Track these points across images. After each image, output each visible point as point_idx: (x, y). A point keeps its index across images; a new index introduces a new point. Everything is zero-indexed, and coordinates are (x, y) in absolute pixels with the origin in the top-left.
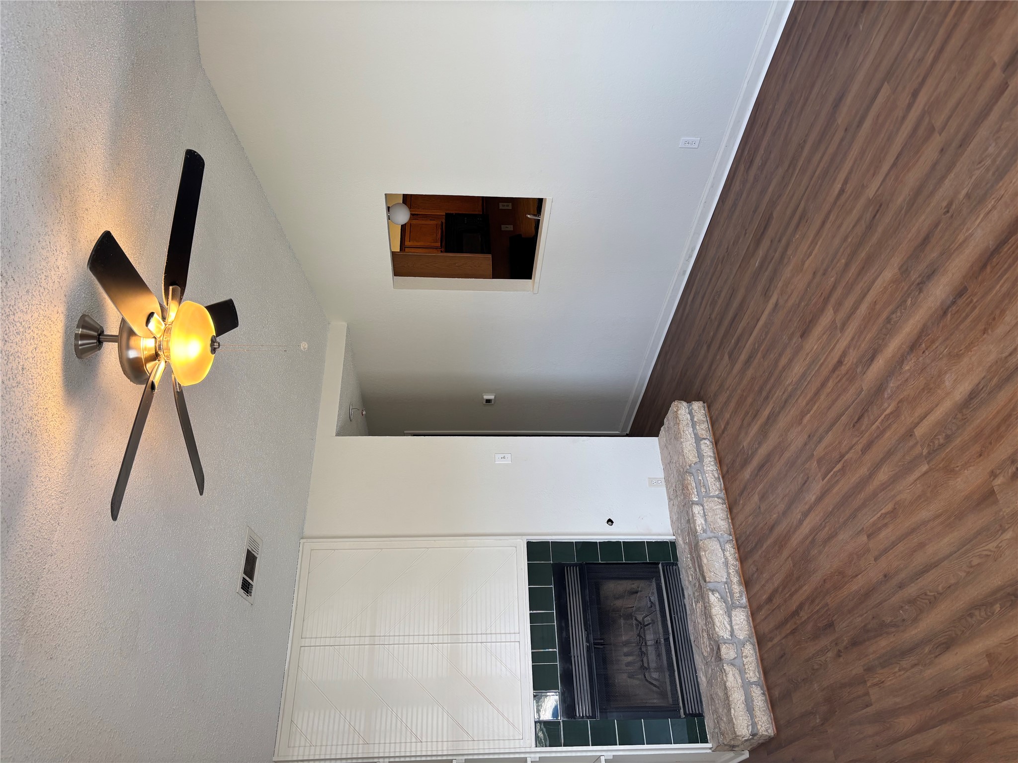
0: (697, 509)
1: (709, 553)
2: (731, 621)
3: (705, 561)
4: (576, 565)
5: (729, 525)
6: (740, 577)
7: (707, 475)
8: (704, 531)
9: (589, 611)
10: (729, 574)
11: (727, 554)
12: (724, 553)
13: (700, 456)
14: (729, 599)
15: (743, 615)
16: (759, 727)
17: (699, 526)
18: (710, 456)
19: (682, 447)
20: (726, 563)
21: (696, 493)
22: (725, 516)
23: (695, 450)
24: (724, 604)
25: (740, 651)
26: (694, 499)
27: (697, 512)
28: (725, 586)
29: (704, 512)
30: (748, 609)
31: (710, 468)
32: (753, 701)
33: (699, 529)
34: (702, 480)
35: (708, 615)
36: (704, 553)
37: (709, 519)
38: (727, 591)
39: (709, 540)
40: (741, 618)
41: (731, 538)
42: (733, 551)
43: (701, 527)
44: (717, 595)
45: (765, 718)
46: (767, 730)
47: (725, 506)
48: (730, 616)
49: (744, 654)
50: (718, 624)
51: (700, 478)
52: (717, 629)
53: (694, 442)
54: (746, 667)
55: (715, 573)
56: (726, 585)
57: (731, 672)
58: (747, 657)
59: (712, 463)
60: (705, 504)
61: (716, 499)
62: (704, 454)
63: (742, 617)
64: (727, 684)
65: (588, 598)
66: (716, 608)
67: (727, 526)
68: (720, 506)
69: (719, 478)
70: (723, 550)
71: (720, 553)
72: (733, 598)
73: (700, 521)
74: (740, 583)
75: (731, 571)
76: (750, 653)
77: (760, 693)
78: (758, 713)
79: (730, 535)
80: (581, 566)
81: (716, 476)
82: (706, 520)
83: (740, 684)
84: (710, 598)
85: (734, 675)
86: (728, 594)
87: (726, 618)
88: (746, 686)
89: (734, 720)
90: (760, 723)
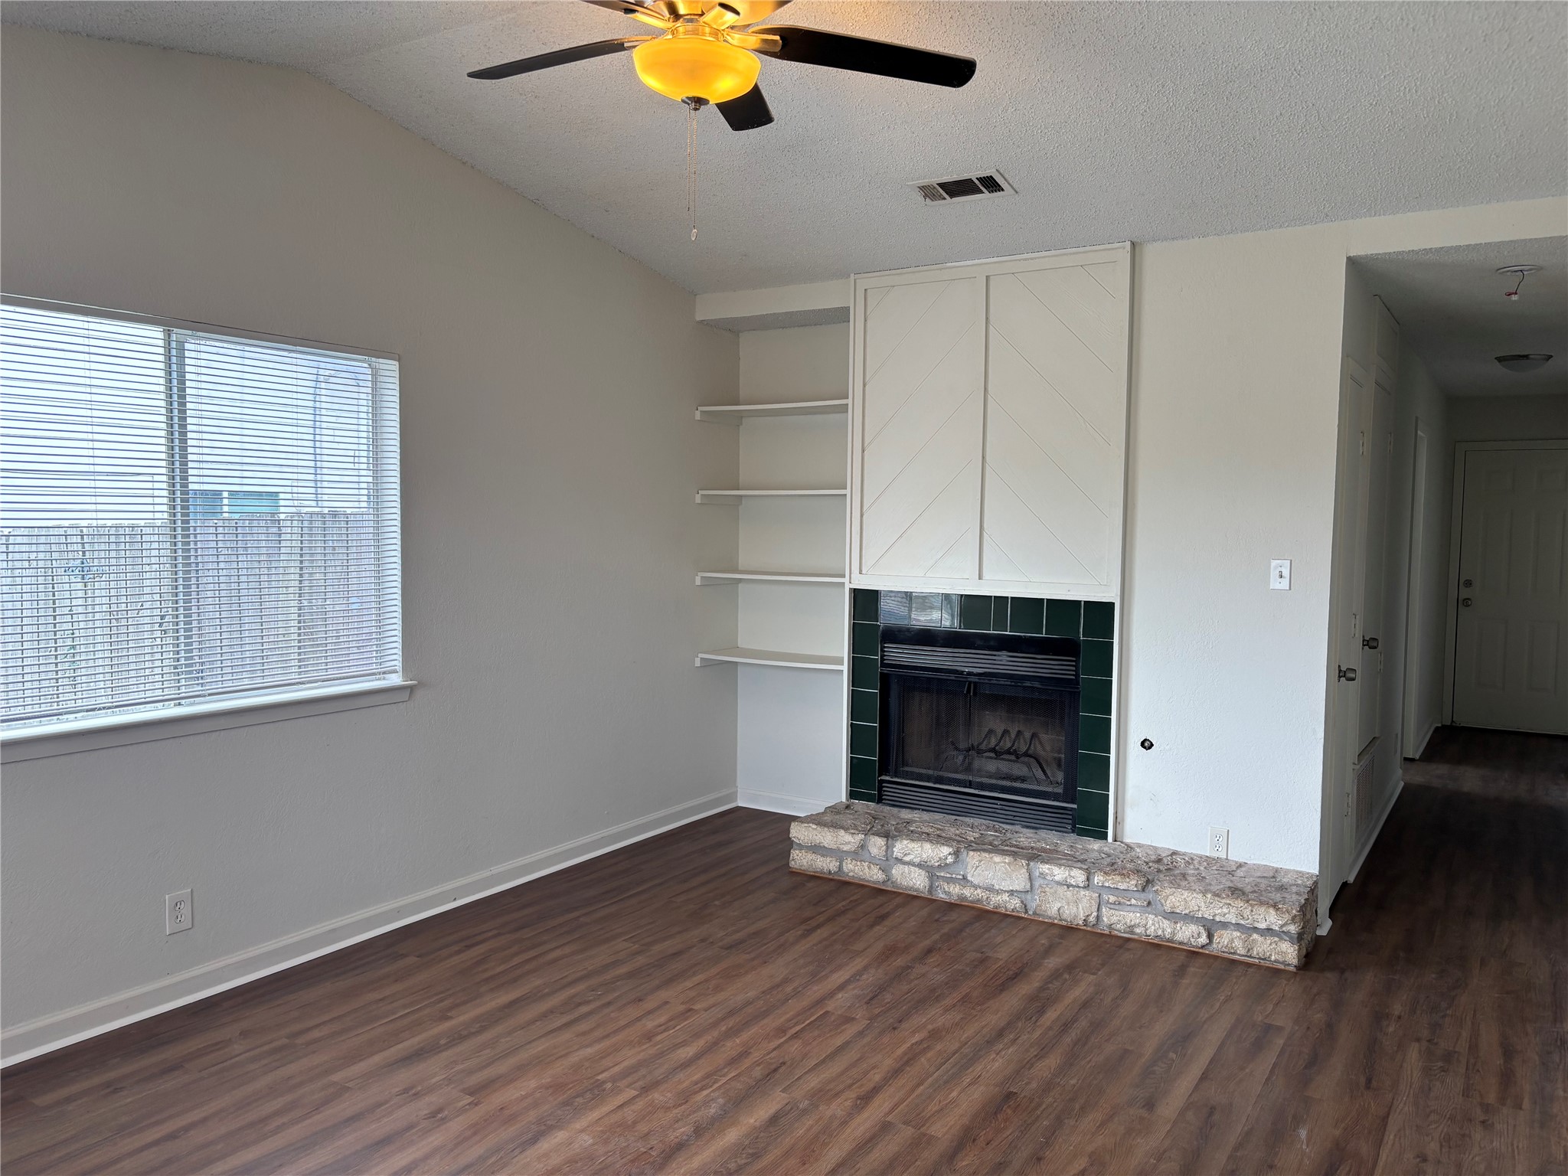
0: (1078, 876)
1: (1006, 869)
2: (914, 865)
3: (997, 859)
4: (1077, 675)
5: (1050, 918)
6: (971, 902)
7: (1138, 915)
8: (1042, 875)
9: (1009, 683)
10: (976, 887)
11: (1005, 897)
12: (1008, 892)
13: (1173, 916)
14: (942, 874)
15: (920, 885)
16: (797, 852)
17: (1049, 869)
18: (1174, 933)
19: (1195, 890)
20: (990, 889)
21: (1107, 884)
22: (1065, 916)
23: (1187, 912)
24: (937, 864)
25: (878, 862)
26: (1096, 878)
27: (1072, 874)
28: (960, 875)
29: (1072, 885)
30: (926, 895)
31: (1154, 926)
32: (823, 856)
33: (1045, 868)
34: (1129, 903)
35: (927, 837)
36: (1007, 861)
37: (1062, 890)
38: (954, 876)
39: (1027, 877)
40: (915, 880)
41: (1031, 913)
42: (1010, 907)
43: (1047, 871)
44: (950, 860)
45: (805, 862)
46: (793, 860)
47: (1081, 923)
48: (920, 866)
49: (872, 866)
50: (912, 845)
51: (1133, 901)
52: (905, 842)
53: (1206, 916)
54: (859, 863)
55: (977, 867)
56: (961, 877)
57: (853, 841)
58: (869, 868)
59: (1160, 933)
60: (1087, 892)
61: (1095, 914)
62: (1178, 925)
63: (918, 883)
64: (842, 831)
65: (1028, 684)
66: (930, 851)
67: (1049, 913)
68: (1082, 916)
69: (1132, 933)
70: (1012, 893)
71: (1006, 885)
72: (944, 881)
73: (1059, 873)
74: (962, 898)
75: (979, 891)
76: (873, 875)
77: (831, 869)
78: (810, 856)
79: (1035, 913)
80: (1075, 682)
81: (1138, 930)
82: (1059, 883)
83: (841, 846)
84: (946, 848)
85: (849, 843)
86: (948, 875)
87: (917, 860)
88: (838, 854)
89: (806, 825)
90: (800, 855)
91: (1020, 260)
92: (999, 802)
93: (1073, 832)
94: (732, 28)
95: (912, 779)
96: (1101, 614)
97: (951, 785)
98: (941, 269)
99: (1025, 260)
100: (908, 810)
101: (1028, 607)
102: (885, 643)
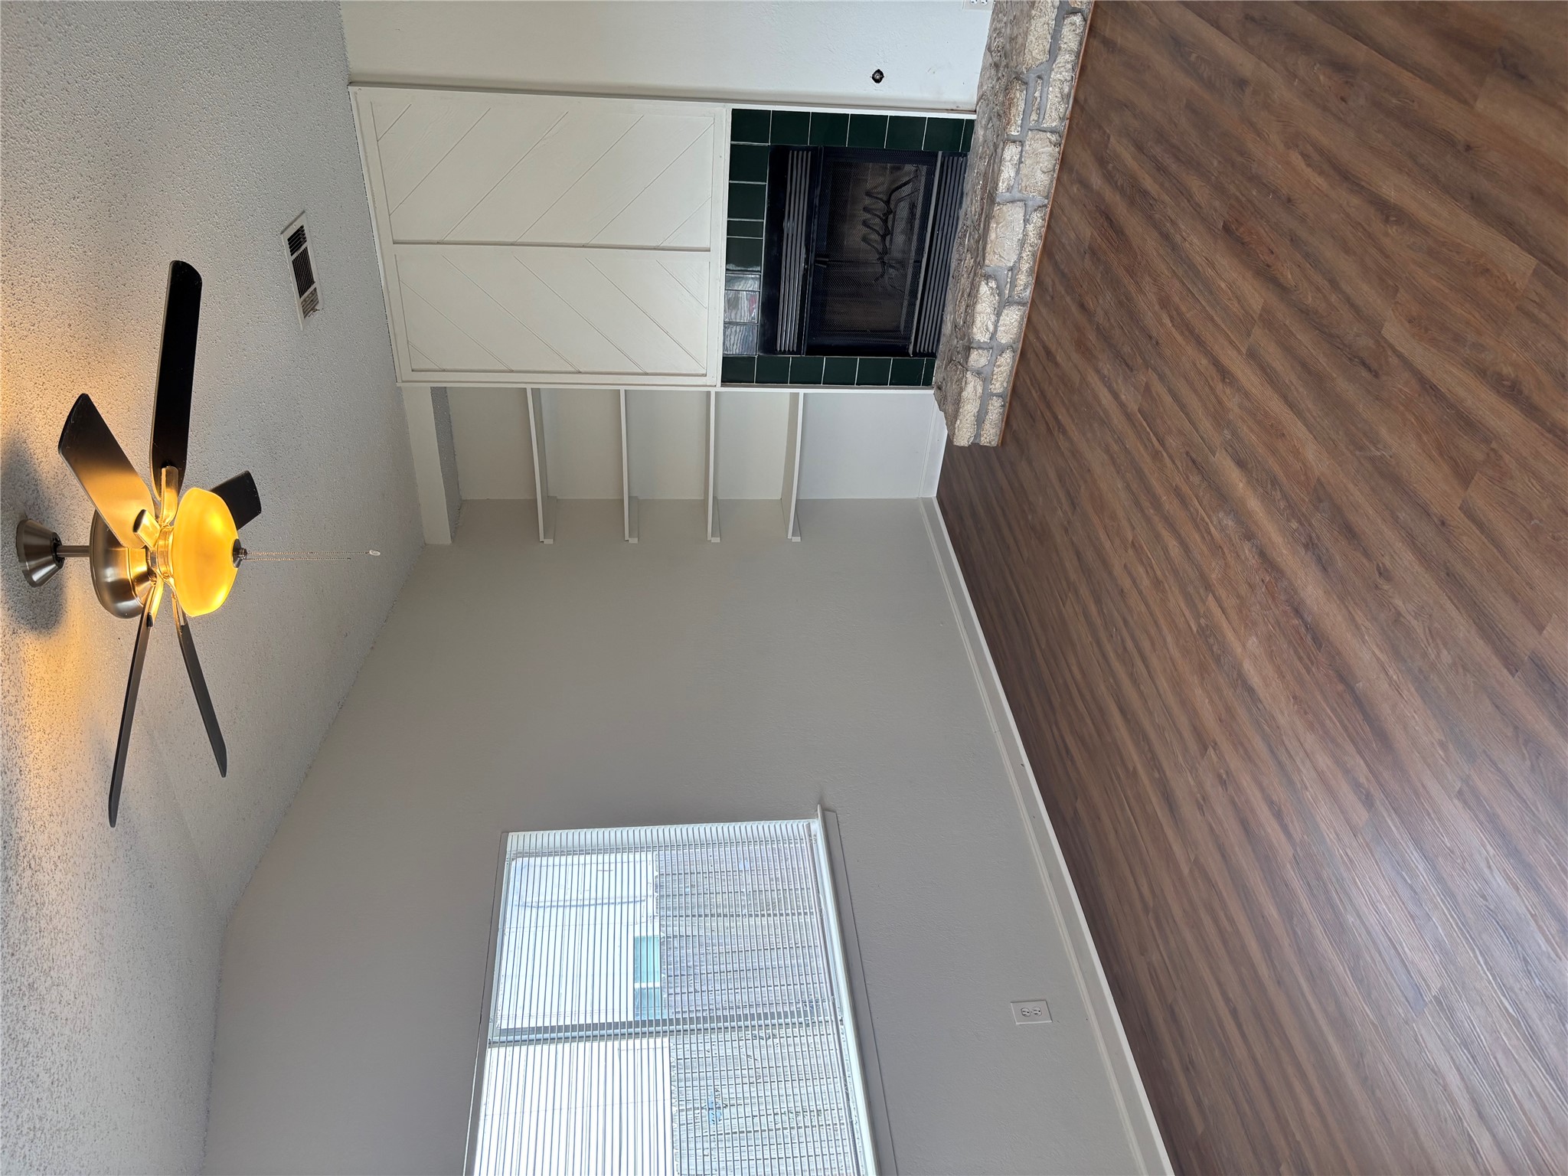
0: (1011, 152)
1: (1003, 226)
2: (997, 321)
3: (992, 236)
4: (808, 149)
5: (1052, 182)
6: (1035, 262)
7: (1051, 89)
8: (1009, 189)
9: (816, 221)
10: (1020, 258)
11: (1030, 227)
12: (1025, 225)
13: (1053, 52)
14: (1007, 292)
15: (1017, 315)
16: (982, 439)
17: (1003, 183)
18: (1070, 52)
19: (1028, 28)
20: (1022, 243)
21: (1020, 122)
22: (1050, 166)
23: (1049, 37)
24: (997, 298)
25: (994, 358)
26: (1012, 133)
27: (1008, 158)
28: (1008, 274)
29: (1020, 158)
30: (1027, 309)
31: (1063, 73)
32: (987, 413)
33: (1002, 187)
34: (1039, 99)
35: (970, 307)
36: (995, 226)
37: (1024, 171)
38: (1009, 280)
39: (1011, 204)
40: (1012, 319)
41: (1046, 201)
42: (1040, 222)
43: (1005, 184)
44: (993, 284)
45: (992, 431)
46: (990, 443)
47: (1057, 150)
48: (998, 315)
49: (998, 363)
50: (978, 323)
51: (1037, 94)
52: (975, 330)
53: (1054, 16)
54: (995, 377)
55: (1000, 256)
56: (1010, 273)
57: (973, 383)
58: (999, 366)
59: (1069, 66)
60: (1027, 143)
61: (1049, 135)
62: (1062, 46)
63: (1015, 316)
64: (963, 394)
65: (817, 201)
66: (984, 305)
67: (1047, 182)
68: (1050, 149)
69: (1069, 95)
70: (1026, 221)
71: (1019, 227)
72: (1014, 290)
73: (1007, 173)
74: (1031, 270)
75: (1024, 255)
76: (1006, 362)
77: (999, 405)
78: (987, 426)
79: (1047, 197)
80: (814, 150)
81: (1066, 90)
82: (1018, 172)
83: (978, 395)
84: (981, 289)
85: (975, 387)
86: (1008, 286)
87: (993, 318)
88: (985, 398)
89: (956, 430)
90: (985, 435)
91: (375, 208)
92: (936, 232)
93: (966, 155)
94: (157, 517)
95: (913, 322)
96: (745, 123)
97: (918, 282)
98: (388, 292)
99: (374, 202)
100: (943, 326)
101: (739, 201)
102: (776, 350)
